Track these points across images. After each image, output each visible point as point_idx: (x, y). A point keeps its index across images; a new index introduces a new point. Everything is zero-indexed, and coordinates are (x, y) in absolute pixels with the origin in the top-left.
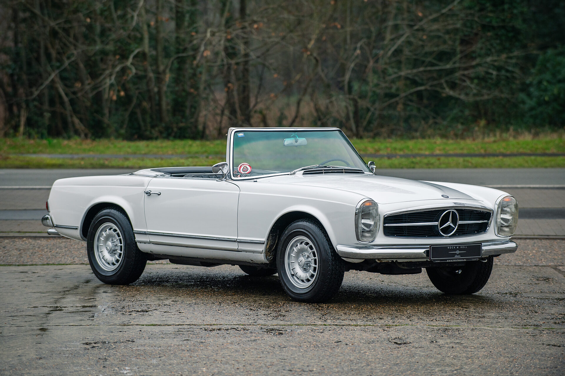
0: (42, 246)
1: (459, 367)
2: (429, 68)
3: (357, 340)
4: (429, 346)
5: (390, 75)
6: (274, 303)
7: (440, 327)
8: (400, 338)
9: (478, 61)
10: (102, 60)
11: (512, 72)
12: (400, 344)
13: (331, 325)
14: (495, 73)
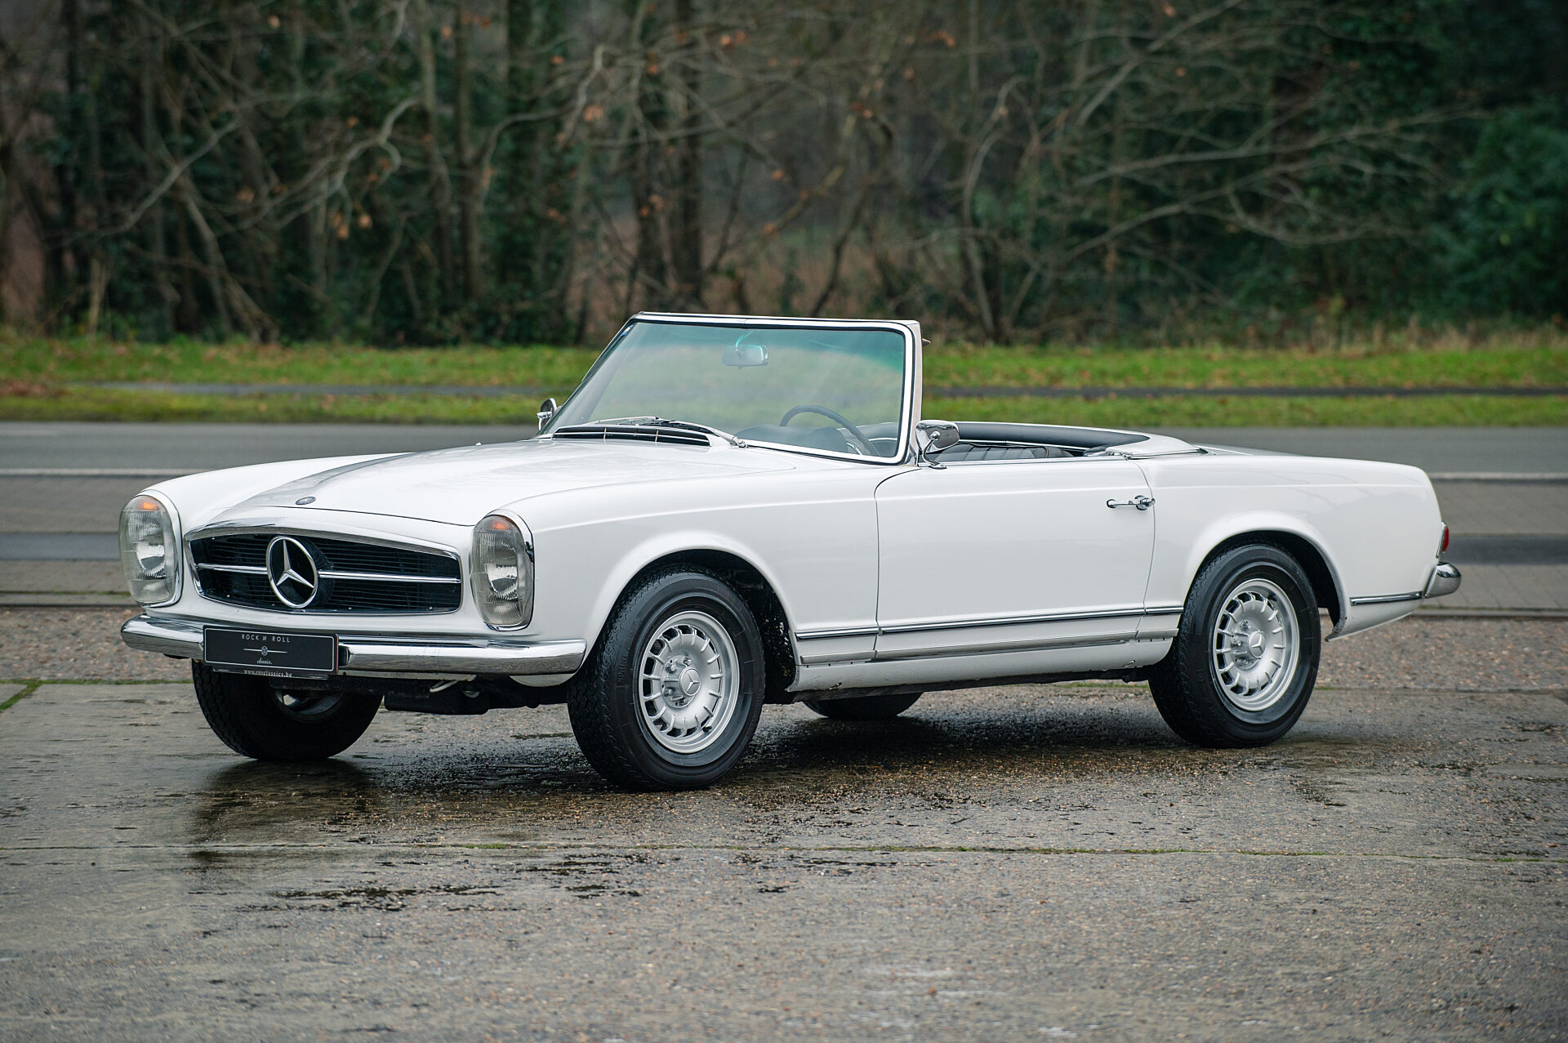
2: (1190, 157)
4: (1249, 907)
6: (818, 789)
10: (308, 129)
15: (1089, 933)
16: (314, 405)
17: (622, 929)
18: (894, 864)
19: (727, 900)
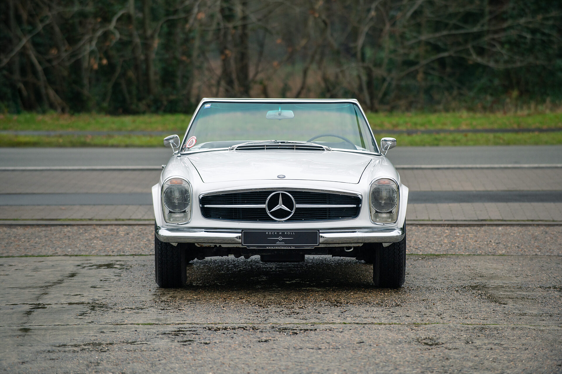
0: (19, 235)
1: (500, 371)
2: (454, 32)
3: (381, 341)
4: (464, 347)
5: (408, 40)
6: (286, 298)
7: (476, 326)
8: (430, 338)
9: (509, 23)
10: (81, 23)
11: (549, 35)
12: (431, 345)
13: (352, 324)
14: (529, 36)
15: (395, 358)
16: (83, 139)
17: (199, 358)
18: (316, 330)
19: (245, 346)
